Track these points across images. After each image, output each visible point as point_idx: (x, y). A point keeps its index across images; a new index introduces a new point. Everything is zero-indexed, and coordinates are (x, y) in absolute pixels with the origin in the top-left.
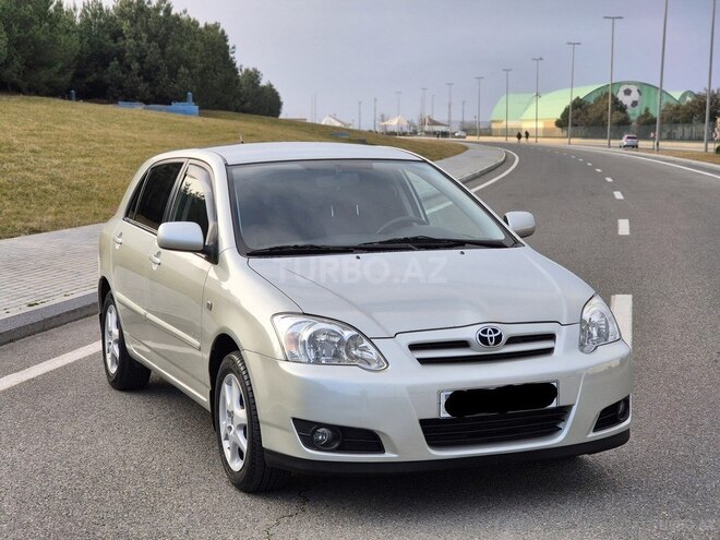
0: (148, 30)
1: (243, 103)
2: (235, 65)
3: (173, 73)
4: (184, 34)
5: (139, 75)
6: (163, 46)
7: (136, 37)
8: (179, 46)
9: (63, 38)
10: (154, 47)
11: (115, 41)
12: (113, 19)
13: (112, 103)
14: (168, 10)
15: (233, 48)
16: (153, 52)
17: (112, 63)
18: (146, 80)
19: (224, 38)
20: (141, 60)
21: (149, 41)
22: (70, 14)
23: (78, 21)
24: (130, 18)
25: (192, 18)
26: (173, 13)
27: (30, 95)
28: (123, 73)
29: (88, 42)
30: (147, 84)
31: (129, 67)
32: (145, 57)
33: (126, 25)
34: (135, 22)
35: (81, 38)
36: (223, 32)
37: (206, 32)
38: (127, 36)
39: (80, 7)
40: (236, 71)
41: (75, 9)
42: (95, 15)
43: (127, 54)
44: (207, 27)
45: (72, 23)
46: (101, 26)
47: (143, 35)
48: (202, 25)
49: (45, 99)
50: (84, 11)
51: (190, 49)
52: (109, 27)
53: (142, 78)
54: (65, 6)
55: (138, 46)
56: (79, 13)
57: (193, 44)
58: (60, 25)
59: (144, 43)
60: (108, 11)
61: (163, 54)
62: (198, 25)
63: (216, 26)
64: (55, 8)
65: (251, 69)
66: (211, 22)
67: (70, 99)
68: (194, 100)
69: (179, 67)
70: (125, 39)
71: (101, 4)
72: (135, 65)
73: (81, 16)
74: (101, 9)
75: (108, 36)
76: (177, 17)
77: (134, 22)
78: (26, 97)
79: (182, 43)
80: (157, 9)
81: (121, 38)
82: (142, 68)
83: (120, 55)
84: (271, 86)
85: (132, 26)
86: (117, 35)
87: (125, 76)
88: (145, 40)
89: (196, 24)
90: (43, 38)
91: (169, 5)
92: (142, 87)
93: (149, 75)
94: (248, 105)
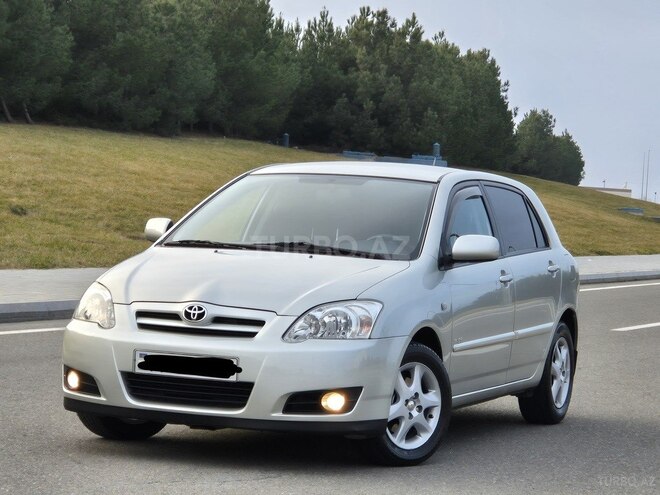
0: (388, 60)
1: (525, 160)
2: (506, 106)
3: (417, 117)
4: (434, 66)
5: (373, 117)
6: (406, 82)
7: (373, 68)
8: (427, 82)
9: (280, 68)
10: (395, 82)
11: (346, 72)
12: (345, 44)
13: (334, 152)
14: (417, 35)
15: (507, 84)
16: (393, 90)
17: (339, 100)
18: (382, 123)
19: (494, 70)
20: (377, 97)
21: (389, 74)
22: (291, 35)
23: (300, 45)
24: (368, 44)
25: (450, 43)
26: (424, 38)
27: (235, 137)
28: (352, 114)
29: (311, 72)
30: (383, 129)
31: (360, 106)
32: (383, 93)
33: (360, 53)
34: (374, 49)
35: (304, 67)
36: (493, 62)
37: (467, 63)
38: (361, 66)
39: (304, 26)
40: (507, 116)
41: (298, 30)
42: (321, 38)
43: (359, 90)
44: (470, 55)
45: (293, 48)
46: (328, 52)
47: (382, 66)
48: (463, 53)
49: (254, 143)
50: (309, 32)
51: (443, 85)
52: (339, 54)
53: (376, 120)
54: (285, 25)
55: (374, 79)
56: (301, 36)
57: (447, 80)
58: (278, 54)
59: (381, 76)
60: (339, 33)
61: (405, 91)
62: (458, 52)
63: (484, 55)
64: (274, 32)
65: (539, 112)
66: (476, 49)
67: (281, 144)
68: (443, 154)
69: (426, 109)
70: (358, 70)
71: (331, 25)
72: (369, 105)
73: (304, 38)
74: (331, 30)
75: (336, 66)
76: (428, 45)
77: (371, 47)
78: (231, 140)
79: (432, 79)
80: (403, 33)
81: (354, 69)
82: (377, 108)
83: (350, 90)
84: (569, 137)
85: (369, 53)
86: (348, 64)
87: (354, 117)
88: (383, 73)
89: (454, 51)
90: (257, 68)
91: (418, 30)
92: (376, 132)
93: (385, 117)
94: (532, 163)
